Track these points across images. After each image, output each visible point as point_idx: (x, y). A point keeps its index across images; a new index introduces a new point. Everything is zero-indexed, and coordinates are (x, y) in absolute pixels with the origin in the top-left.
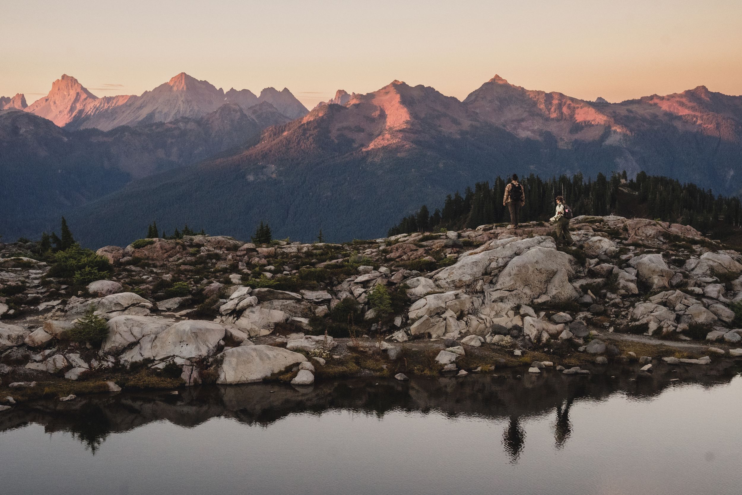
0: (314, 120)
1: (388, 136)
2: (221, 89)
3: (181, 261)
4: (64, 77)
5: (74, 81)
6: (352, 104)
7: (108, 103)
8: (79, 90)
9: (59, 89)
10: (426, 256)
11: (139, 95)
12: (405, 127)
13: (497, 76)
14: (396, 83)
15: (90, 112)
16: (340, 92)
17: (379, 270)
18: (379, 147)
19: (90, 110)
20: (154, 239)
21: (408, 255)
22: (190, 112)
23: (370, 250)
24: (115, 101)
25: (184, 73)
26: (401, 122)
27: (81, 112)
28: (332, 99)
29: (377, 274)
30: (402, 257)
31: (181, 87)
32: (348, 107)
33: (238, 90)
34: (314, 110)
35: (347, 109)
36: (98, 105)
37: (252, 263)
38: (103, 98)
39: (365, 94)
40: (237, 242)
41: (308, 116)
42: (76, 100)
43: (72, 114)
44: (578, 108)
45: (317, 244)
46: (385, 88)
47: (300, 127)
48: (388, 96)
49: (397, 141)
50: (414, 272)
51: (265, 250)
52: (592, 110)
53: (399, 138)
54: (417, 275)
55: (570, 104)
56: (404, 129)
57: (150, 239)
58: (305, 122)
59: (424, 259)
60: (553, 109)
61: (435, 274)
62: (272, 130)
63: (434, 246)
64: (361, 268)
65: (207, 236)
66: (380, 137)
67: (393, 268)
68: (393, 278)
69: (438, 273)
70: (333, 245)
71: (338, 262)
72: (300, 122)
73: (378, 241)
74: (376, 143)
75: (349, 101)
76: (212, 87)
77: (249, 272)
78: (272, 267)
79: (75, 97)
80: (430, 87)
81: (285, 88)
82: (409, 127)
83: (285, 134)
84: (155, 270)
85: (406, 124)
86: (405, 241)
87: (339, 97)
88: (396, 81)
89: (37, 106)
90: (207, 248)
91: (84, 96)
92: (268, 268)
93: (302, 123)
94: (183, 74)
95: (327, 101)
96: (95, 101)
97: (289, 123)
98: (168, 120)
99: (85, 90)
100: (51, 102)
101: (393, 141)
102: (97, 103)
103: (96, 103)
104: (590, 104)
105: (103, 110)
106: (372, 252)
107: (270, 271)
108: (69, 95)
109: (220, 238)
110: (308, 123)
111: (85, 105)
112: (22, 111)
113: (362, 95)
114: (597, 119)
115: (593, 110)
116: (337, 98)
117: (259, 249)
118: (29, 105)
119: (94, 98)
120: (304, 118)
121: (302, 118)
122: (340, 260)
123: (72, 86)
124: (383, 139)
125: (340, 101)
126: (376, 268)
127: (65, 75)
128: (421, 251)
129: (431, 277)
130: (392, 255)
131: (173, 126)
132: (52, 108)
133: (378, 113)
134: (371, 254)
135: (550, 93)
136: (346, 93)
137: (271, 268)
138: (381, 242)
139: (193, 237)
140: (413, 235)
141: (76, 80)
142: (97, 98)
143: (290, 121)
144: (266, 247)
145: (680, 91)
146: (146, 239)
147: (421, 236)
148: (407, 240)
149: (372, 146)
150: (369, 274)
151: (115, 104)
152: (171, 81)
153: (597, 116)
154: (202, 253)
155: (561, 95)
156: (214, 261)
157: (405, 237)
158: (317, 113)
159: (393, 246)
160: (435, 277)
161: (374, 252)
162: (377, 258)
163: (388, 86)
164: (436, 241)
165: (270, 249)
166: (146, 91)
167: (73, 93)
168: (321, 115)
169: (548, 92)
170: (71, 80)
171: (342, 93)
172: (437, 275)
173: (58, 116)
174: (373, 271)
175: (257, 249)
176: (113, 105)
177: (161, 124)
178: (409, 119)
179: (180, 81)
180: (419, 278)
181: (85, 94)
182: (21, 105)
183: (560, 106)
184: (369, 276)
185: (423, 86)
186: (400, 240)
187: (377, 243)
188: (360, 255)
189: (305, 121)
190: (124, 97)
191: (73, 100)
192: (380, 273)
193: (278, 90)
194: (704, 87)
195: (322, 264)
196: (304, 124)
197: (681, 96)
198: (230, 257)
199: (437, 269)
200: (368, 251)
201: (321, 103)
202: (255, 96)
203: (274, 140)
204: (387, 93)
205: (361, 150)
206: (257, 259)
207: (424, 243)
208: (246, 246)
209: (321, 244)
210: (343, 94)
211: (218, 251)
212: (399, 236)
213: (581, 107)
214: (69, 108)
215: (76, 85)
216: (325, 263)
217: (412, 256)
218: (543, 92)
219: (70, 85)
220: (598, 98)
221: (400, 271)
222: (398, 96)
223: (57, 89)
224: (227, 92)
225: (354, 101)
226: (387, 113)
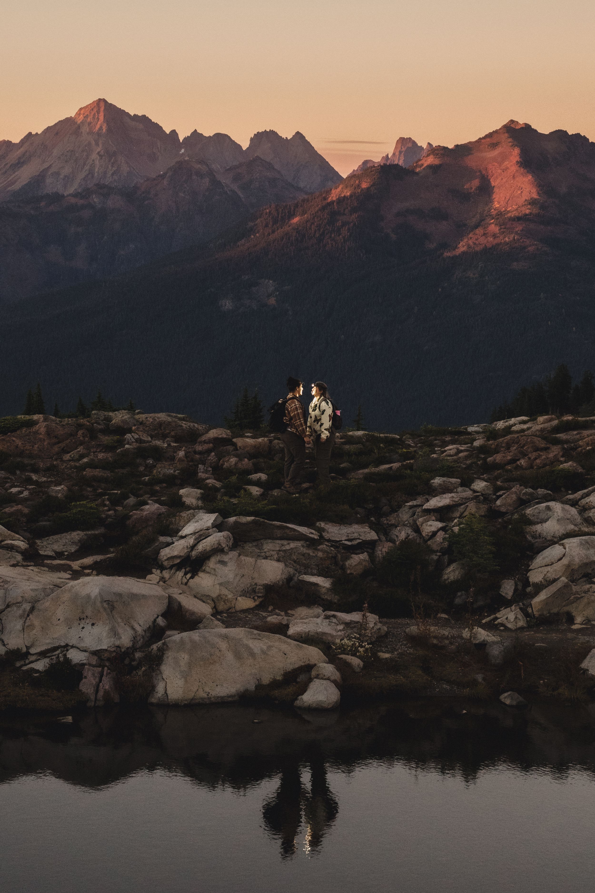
0: (351, 196)
1: (493, 228)
2: (174, 132)
3: (85, 460)
6: (425, 165)
10: (566, 462)
11: (16, 140)
12: (528, 212)
14: (512, 126)
16: (402, 141)
17: (472, 487)
18: (478, 249)
20: (35, 417)
21: (529, 458)
22: (113, 175)
23: (455, 446)
25: (104, 101)
26: (521, 201)
28: (387, 155)
29: (468, 493)
30: (518, 463)
31: (98, 126)
32: (418, 170)
33: (206, 135)
34: (352, 176)
35: (417, 174)
37: (225, 466)
39: (451, 146)
40: (196, 425)
41: (340, 188)
45: (351, 433)
46: (490, 135)
47: (323, 208)
48: (495, 153)
49: (511, 239)
50: (541, 491)
51: (250, 441)
53: (516, 233)
54: (546, 499)
56: (526, 215)
57: (28, 417)
58: (334, 199)
59: (561, 466)
61: (583, 497)
62: (270, 212)
63: (581, 443)
64: (437, 481)
65: (138, 413)
66: (479, 231)
67: (499, 483)
68: (498, 502)
69: (588, 495)
70: (381, 435)
71: (391, 468)
72: (325, 199)
73: (471, 429)
74: (471, 242)
75: (420, 160)
76: (158, 127)
77: (218, 484)
78: (263, 476)
80: (578, 135)
81: (298, 133)
82: (535, 211)
83: (296, 220)
84: (34, 477)
85: (529, 207)
86: (523, 431)
87: (400, 152)
88: (512, 121)
90: (136, 436)
92: (255, 477)
93: (329, 200)
94: (102, 101)
95: (377, 159)
97: (303, 201)
98: (71, 190)
101: (505, 237)
106: (459, 451)
107: (258, 483)
109: (162, 416)
110: (341, 200)
113: (445, 149)
116: (397, 153)
117: (239, 441)
120: (333, 191)
121: (329, 192)
122: (395, 465)
124: (484, 234)
125: (402, 158)
126: (466, 483)
128: (555, 451)
129: (574, 504)
130: (498, 458)
131: (81, 202)
133: (476, 183)
134: (457, 454)
136: (414, 143)
137: (260, 478)
138: (477, 432)
139: (111, 414)
140: (541, 419)
143: (306, 197)
144: (252, 437)
146: (19, 417)
147: (556, 422)
148: (528, 429)
149: (462, 247)
150: (453, 494)
152: (78, 114)
154: (127, 446)
156: (150, 461)
157: (524, 422)
158: (357, 182)
159: (501, 440)
160: (583, 502)
161: (462, 451)
162: (468, 462)
163: (496, 132)
164: (586, 433)
165: (260, 440)
166: (30, 134)
168: (364, 185)
171: (407, 145)
172: (587, 500)
174: (460, 489)
175: (234, 440)
177: (57, 197)
178: (535, 196)
179: (94, 114)
180: (551, 504)
184: (453, 497)
185: (565, 132)
186: (514, 428)
187: (470, 434)
188: (435, 456)
189: (334, 195)
192: (475, 491)
193: (284, 136)
195: (361, 471)
196: (332, 202)
198: (181, 454)
199: (585, 488)
200: (451, 448)
201: (366, 162)
202: (239, 147)
203: (273, 232)
204: (494, 146)
205: (442, 254)
206: (233, 460)
207: (562, 436)
208: (213, 433)
209: (360, 433)
210: (410, 145)
211: (158, 443)
212: (513, 421)
216: (366, 471)
217: (538, 461)
221: (513, 489)
222: (517, 151)
224: (185, 139)
225: (430, 160)
226: (493, 184)
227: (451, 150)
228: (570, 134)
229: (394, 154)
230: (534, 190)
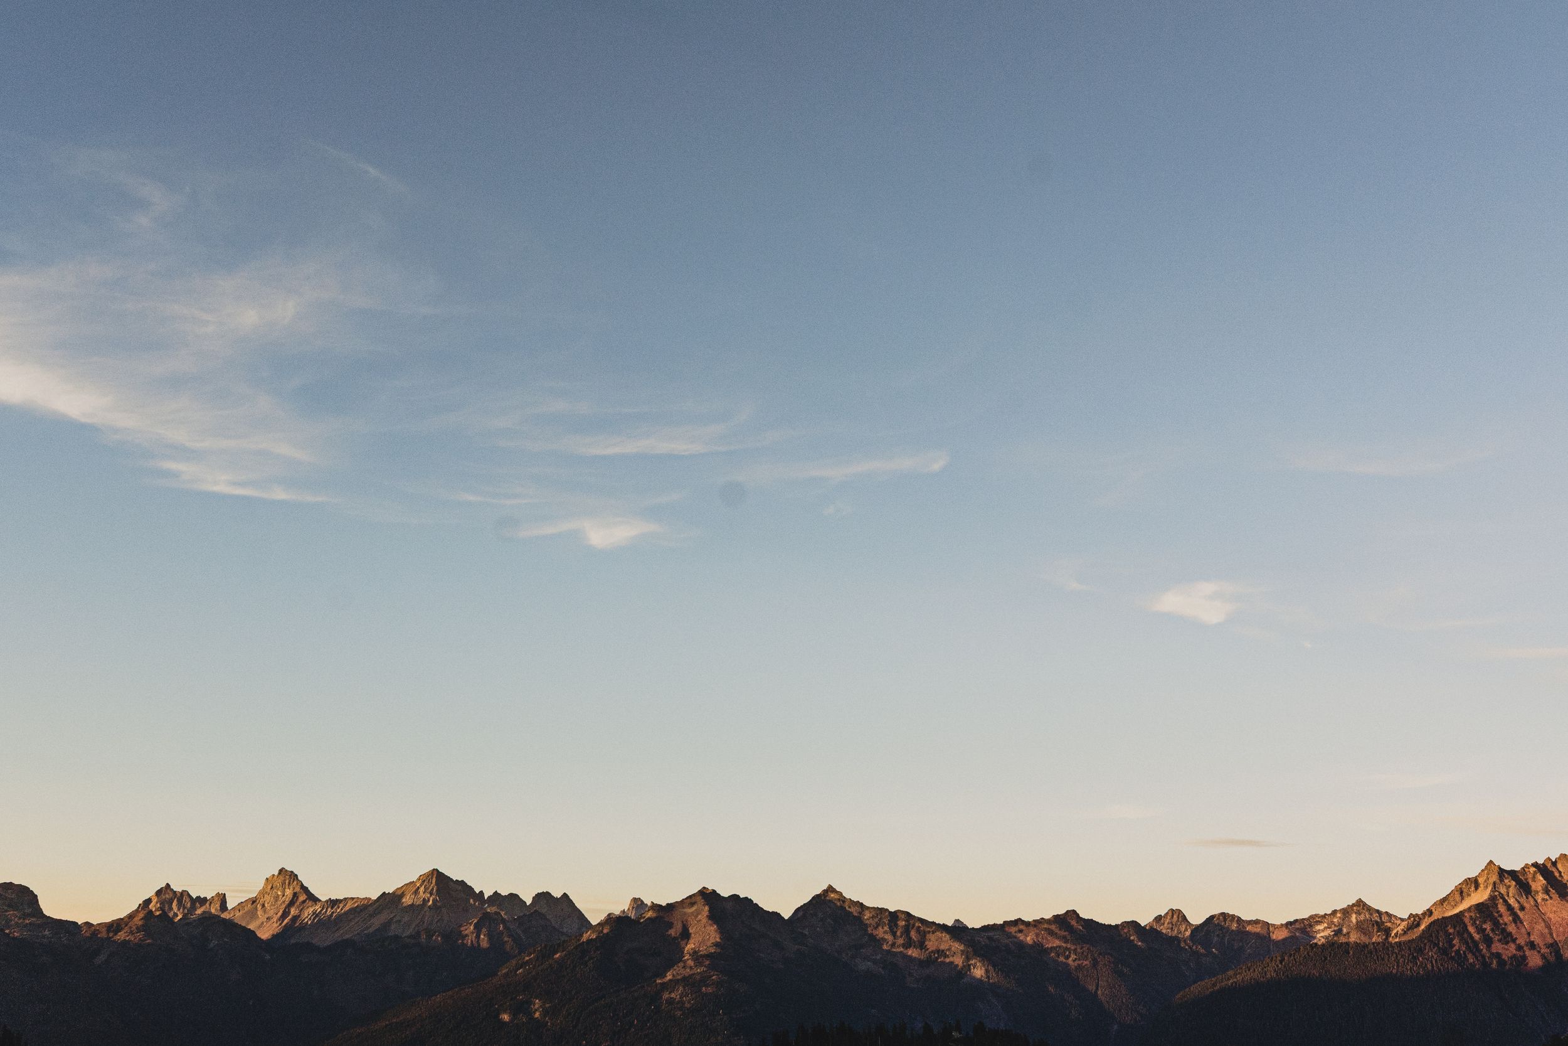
0: (596, 939)
1: (690, 963)
2: (481, 892)
4: (281, 871)
5: (293, 876)
6: (648, 917)
7: (332, 908)
8: (298, 889)
9: (272, 887)
11: (374, 897)
12: (713, 951)
13: (831, 889)
14: (704, 891)
15: (306, 920)
16: (635, 900)
18: (679, 977)
19: (307, 917)
22: (437, 921)
24: (341, 905)
25: (437, 869)
26: (709, 944)
27: (295, 918)
28: (624, 910)
31: (431, 888)
32: (643, 920)
33: (503, 894)
34: (598, 925)
35: (641, 923)
36: (319, 910)
38: (327, 901)
39: (664, 904)
41: (589, 933)
42: (292, 903)
43: (280, 924)
44: (929, 932)
46: (690, 897)
47: (576, 948)
48: (694, 909)
49: (702, 970)
52: (946, 937)
53: (705, 966)
55: (919, 927)
56: (712, 953)
58: (585, 940)
60: (898, 933)
62: (541, 950)
66: (680, 965)
72: (579, 940)
74: (675, 973)
75: (645, 914)
76: (471, 889)
79: (290, 899)
80: (746, 898)
81: (565, 894)
82: (719, 950)
83: (558, 955)
85: (714, 947)
87: (633, 908)
88: (704, 888)
89: (239, 911)
91: (302, 897)
93: (581, 941)
94: (436, 871)
95: (617, 912)
96: (316, 904)
97: (564, 941)
98: (407, 933)
99: (305, 889)
100: (258, 906)
101: (697, 969)
102: (318, 908)
103: (317, 908)
104: (944, 928)
105: (324, 917)
108: (283, 896)
110: (590, 941)
111: (302, 909)
112: (219, 917)
113: (660, 906)
114: (953, 948)
115: (948, 936)
116: (631, 909)
118: (229, 908)
119: (314, 899)
120: (584, 935)
121: (581, 935)
123: (289, 883)
124: (684, 967)
125: (634, 912)
127: (283, 868)
131: (413, 941)
132: (259, 913)
133: (679, 930)
135: (895, 912)
136: (642, 901)
141: (296, 876)
142: (320, 901)
143: (566, 939)
145: (1048, 916)
149: (669, 976)
151: (342, 909)
152: (418, 879)
153: (952, 943)
155: (908, 914)
158: (602, 929)
163: (694, 895)
166: (384, 892)
167: (289, 892)
168: (605, 931)
169: (892, 909)
170: (290, 876)
171: (638, 903)
173: (265, 924)
176: (338, 911)
177: (397, 938)
178: (718, 940)
179: (429, 880)
181: (304, 895)
182: (219, 908)
183: (907, 931)
185: (738, 896)
189: (586, 938)
190: (355, 900)
191: (287, 903)
193: (555, 896)
194: (1074, 912)
196: (583, 942)
197: (1048, 921)
201: (609, 915)
202: (524, 903)
203: (542, 964)
204: (692, 904)
205: (655, 981)
213: (933, 931)
214: (280, 914)
215: (295, 882)
218: (887, 910)
219: (287, 881)
220: (956, 920)
222: (707, 908)
223: (269, 887)
224: (489, 897)
225: (650, 914)
226: (691, 931)
227: (665, 906)
228: (741, 897)
229: (629, 909)
230: (718, 936)
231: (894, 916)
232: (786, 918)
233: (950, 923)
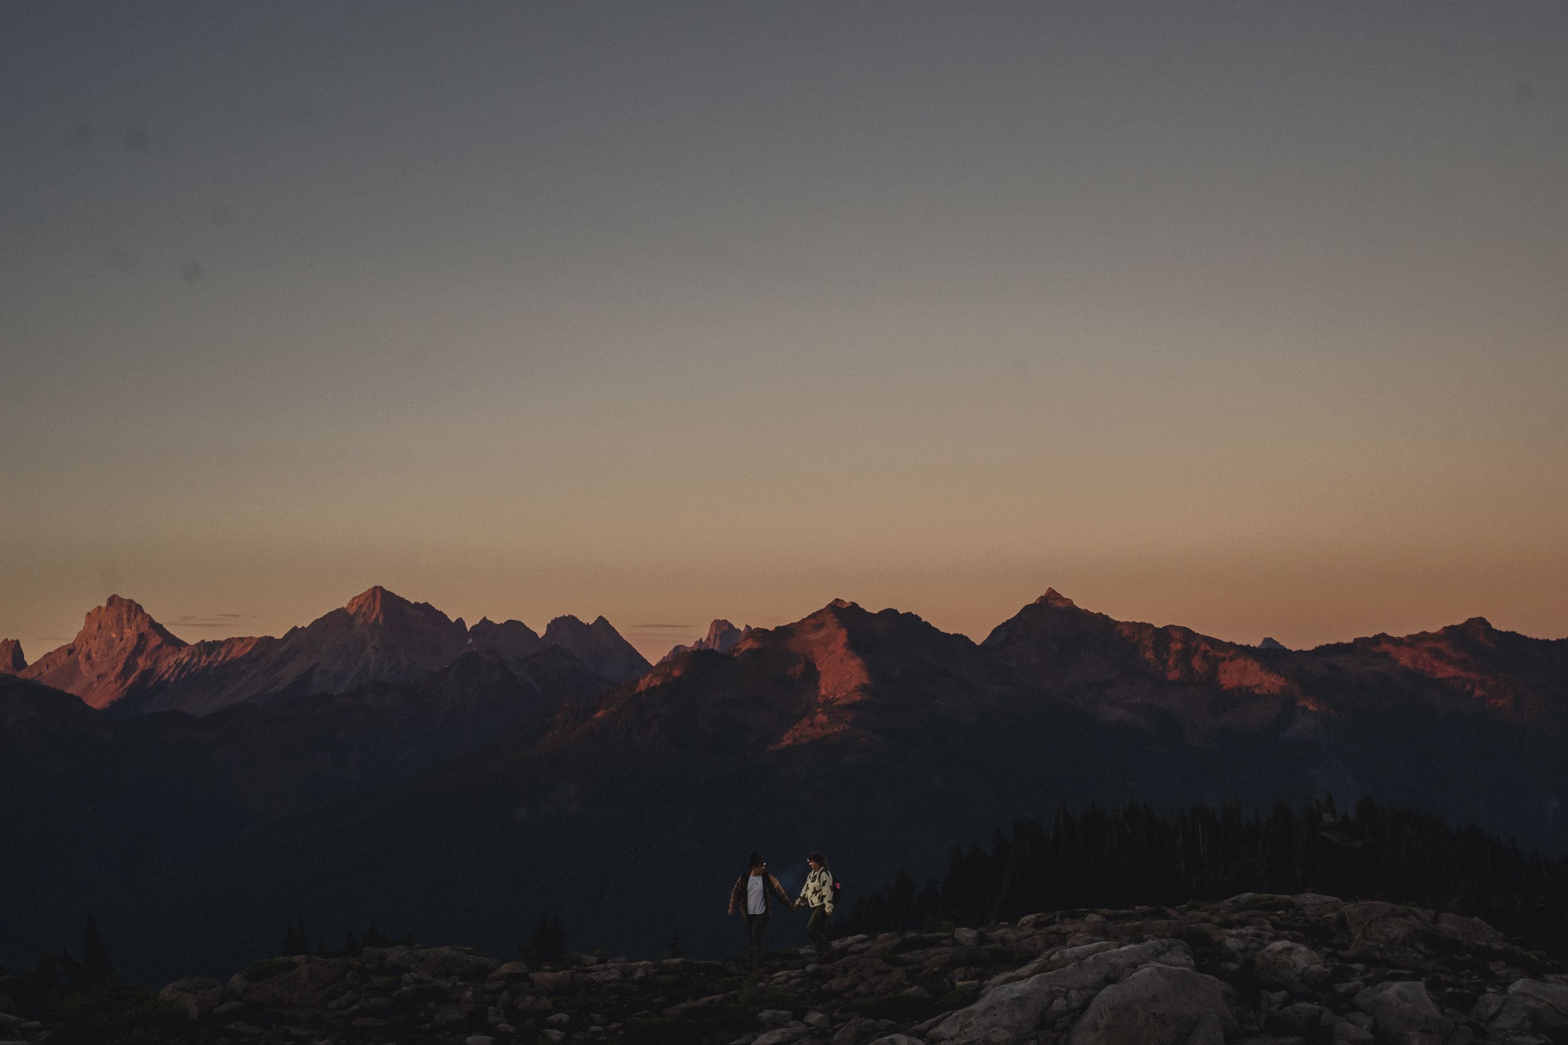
0: (662, 685)
1: (822, 718)
2: (460, 621)
3: (355, 1007)
4: (112, 600)
5: (134, 608)
6: (743, 650)
7: (208, 656)
8: (145, 628)
9: (100, 627)
10: (910, 986)
11: (279, 635)
12: (858, 698)
13: (1052, 593)
14: (839, 605)
15: (166, 676)
16: (718, 624)
17: (805, 1020)
18: (804, 741)
19: (167, 671)
20: (296, 958)
21: (869, 984)
22: (390, 670)
23: (785, 972)
24: (224, 651)
25: (381, 588)
26: (851, 687)
27: (146, 675)
28: (701, 640)
29: (801, 1028)
30: (857, 989)
31: (374, 617)
32: (736, 655)
33: (497, 622)
34: (662, 664)
35: (735, 659)
36: (186, 660)
37: (519, 1007)
38: (198, 645)
39: (771, 628)
40: (486, 959)
41: (647, 677)
42: (138, 650)
43: (126, 679)
44: (1223, 659)
45: (665, 961)
46: (814, 616)
47: (629, 701)
48: (822, 634)
49: (842, 729)
50: (884, 1022)
51: (549, 976)
52: (1253, 666)
53: (847, 723)
54: (890, 1031)
55: (1206, 652)
56: (856, 702)
57: (287, 959)
58: (643, 689)
59: (906, 991)
60: (1171, 662)
61: (931, 1028)
62: (570, 706)
63: (926, 963)
64: (766, 1014)
65: (418, 948)
66: (806, 721)
67: (836, 1014)
68: (836, 1037)
69: (937, 1024)
70: (701, 962)
71: (712, 1001)
72: (632, 689)
73: (802, 951)
74: (796, 734)
75: (738, 644)
76: (442, 616)
77: (512, 1029)
78: (564, 1017)
79: (135, 644)
80: (909, 615)
81: (601, 617)
82: (867, 698)
83: (599, 714)
84: (294, 1031)
85: (859, 693)
86: (861, 951)
87: (716, 636)
88: (837, 600)
89: (48, 666)
90: (415, 976)
91: (155, 641)
92: (555, 1017)
93: (638, 690)
94: (378, 590)
95: (690, 644)
96: (180, 650)
97: (607, 691)
98: (342, 690)
99: (158, 628)
100: (80, 657)
101: (834, 728)
102: (184, 657)
103: (181, 656)
104: (1247, 651)
105: (196, 670)
106: (790, 978)
107: (559, 1025)
108: (121, 639)
109: (446, 950)
110: (651, 690)
111: (157, 659)
112: (14, 677)
113: (765, 631)
114: (1266, 684)
115: (1257, 665)
116: (712, 638)
117: (535, 976)
118: (29, 664)
119: (179, 644)
120: (641, 681)
121: (635, 682)
122: (717, 997)
123: (129, 620)
124: (811, 725)
125: (718, 642)
126: (799, 1016)
127: (114, 596)
128: (898, 973)
129: (921, 1035)
130: (834, 984)
131: (353, 702)
132: (82, 668)
133: (800, 668)
134: (786, 982)
135: (1164, 627)
136: (731, 626)
137: (561, 1020)
138: (810, 955)
139: (386, 950)
140: (881, 936)
141: (139, 607)
142: (186, 645)
143: (611, 687)
144: (552, 971)
145: (1434, 628)
146: (277, 959)
147: (897, 941)
148: (867, 949)
149: (787, 740)
150: (784, 1030)
151: (225, 657)
152: (351, 604)
153: (1264, 676)
154: (404, 988)
155: (1187, 632)
156: (432, 1005)
157: (862, 941)
158: (668, 670)
159: (838, 962)
160: (931, 1032)
161: (793, 978)
162: (800, 990)
163: (820, 612)
164: (932, 951)
165: (561, 973)
166: (295, 628)
167: (130, 633)
168: (676, 673)
169: (1159, 625)
170: (129, 607)
171: (723, 628)
172: (937, 1030)
173: (95, 685)
174: (792, 1023)
175: (531, 975)
176: (219, 659)
177: (326, 698)
178: (866, 682)
179: (369, 605)
180: (896, 1036)
181: (158, 636)
182: (11, 664)
183: (1185, 656)
184: (784, 1033)
185: (896, 612)
186: (851, 948)
187: (801, 957)
188: (762, 984)
189: (643, 685)
190: (246, 642)
191: (129, 650)
192: (809, 1025)
193: (585, 622)
194: (1482, 621)
195: (677, 1006)
196: (640, 693)
197: (1435, 637)
198: (468, 994)
199: (933, 1018)
200: (781, 975)
201: (677, 648)
202: (535, 634)
203: (575, 728)
204: (819, 626)
205: (766, 748)
206: (530, 999)
207: (905, 956)
208: (506, 968)
209: (677, 960)
210: (726, 628)
211: (440, 982)
212: (850, 940)
213: (1230, 657)
214: (120, 667)
215: (139, 617)
216: (684, 1005)
217: (879, 986)
218: (1151, 626)
219: (125, 617)
220: (1265, 639)
221: (853, 1021)
222: (843, 632)
223: (95, 626)
224: (473, 627)
225: (749, 644)
226: (819, 669)
227: (772, 632)
228: (901, 613)
229: (708, 638)
230: (864, 675)
231: (1164, 635)
232: (978, 643)
233: (1256, 642)
